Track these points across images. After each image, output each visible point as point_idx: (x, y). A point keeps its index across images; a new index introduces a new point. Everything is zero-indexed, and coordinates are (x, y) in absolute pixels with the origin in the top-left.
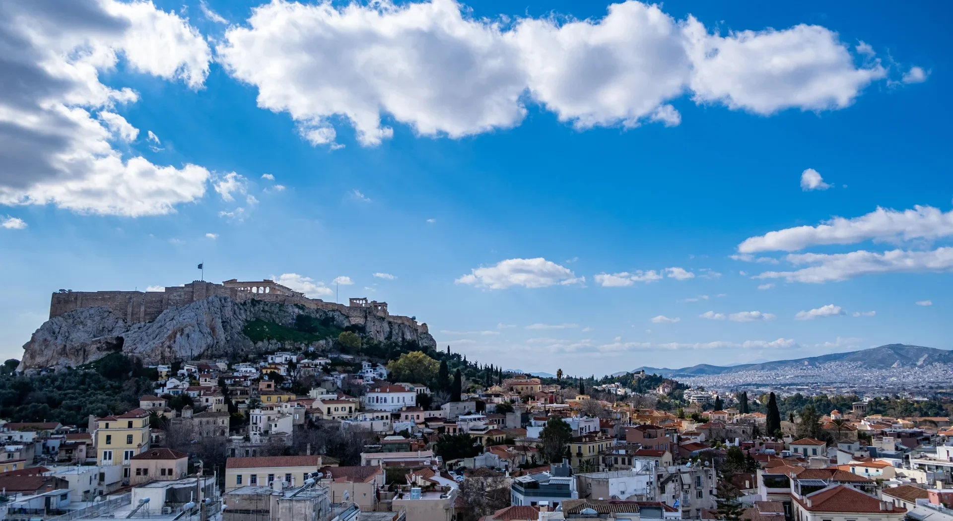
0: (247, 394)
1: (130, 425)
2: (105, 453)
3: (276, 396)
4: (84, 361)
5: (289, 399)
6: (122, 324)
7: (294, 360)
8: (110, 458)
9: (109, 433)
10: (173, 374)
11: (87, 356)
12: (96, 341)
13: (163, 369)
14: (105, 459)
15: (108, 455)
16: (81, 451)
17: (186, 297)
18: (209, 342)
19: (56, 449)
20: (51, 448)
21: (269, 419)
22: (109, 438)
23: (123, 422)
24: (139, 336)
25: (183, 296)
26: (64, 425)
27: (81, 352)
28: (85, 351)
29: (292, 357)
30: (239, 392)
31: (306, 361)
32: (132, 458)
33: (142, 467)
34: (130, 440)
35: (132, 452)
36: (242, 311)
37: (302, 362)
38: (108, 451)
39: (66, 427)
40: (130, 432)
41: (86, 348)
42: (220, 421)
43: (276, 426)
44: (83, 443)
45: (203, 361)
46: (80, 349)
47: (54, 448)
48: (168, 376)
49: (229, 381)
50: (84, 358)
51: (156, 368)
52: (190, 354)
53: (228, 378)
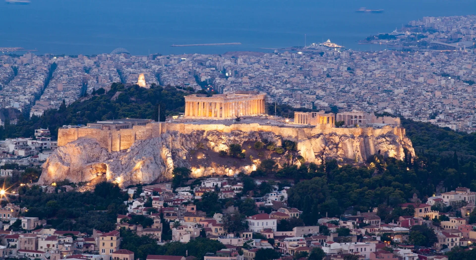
0: (176, 216)
1: (112, 239)
2: (103, 250)
3: (193, 218)
4: (82, 180)
5: (201, 219)
6: (105, 153)
7: (219, 186)
8: (104, 252)
9: (104, 242)
10: (136, 196)
11: (84, 176)
12: (89, 166)
13: (131, 192)
14: (103, 252)
15: (104, 251)
16: (92, 247)
17: (148, 133)
18: (162, 170)
19: (82, 246)
20: (80, 246)
21: (180, 234)
22: (104, 244)
23: (109, 238)
24: (116, 165)
25: (145, 133)
26: (82, 233)
27: (80, 173)
28: (82, 173)
29: (218, 183)
30: (172, 214)
31: (228, 186)
32: (113, 253)
33: (117, 257)
34: (112, 245)
35: (113, 250)
36: (188, 142)
37: (225, 186)
38: (103, 249)
39: (83, 234)
40: (112, 242)
41: (83, 171)
42: (156, 233)
43: (182, 238)
44: (92, 244)
45: (157, 186)
46: (79, 171)
47: (81, 246)
48: (134, 198)
49: (170, 203)
50: (82, 178)
51: (127, 191)
52: (149, 179)
53: (169, 202)
